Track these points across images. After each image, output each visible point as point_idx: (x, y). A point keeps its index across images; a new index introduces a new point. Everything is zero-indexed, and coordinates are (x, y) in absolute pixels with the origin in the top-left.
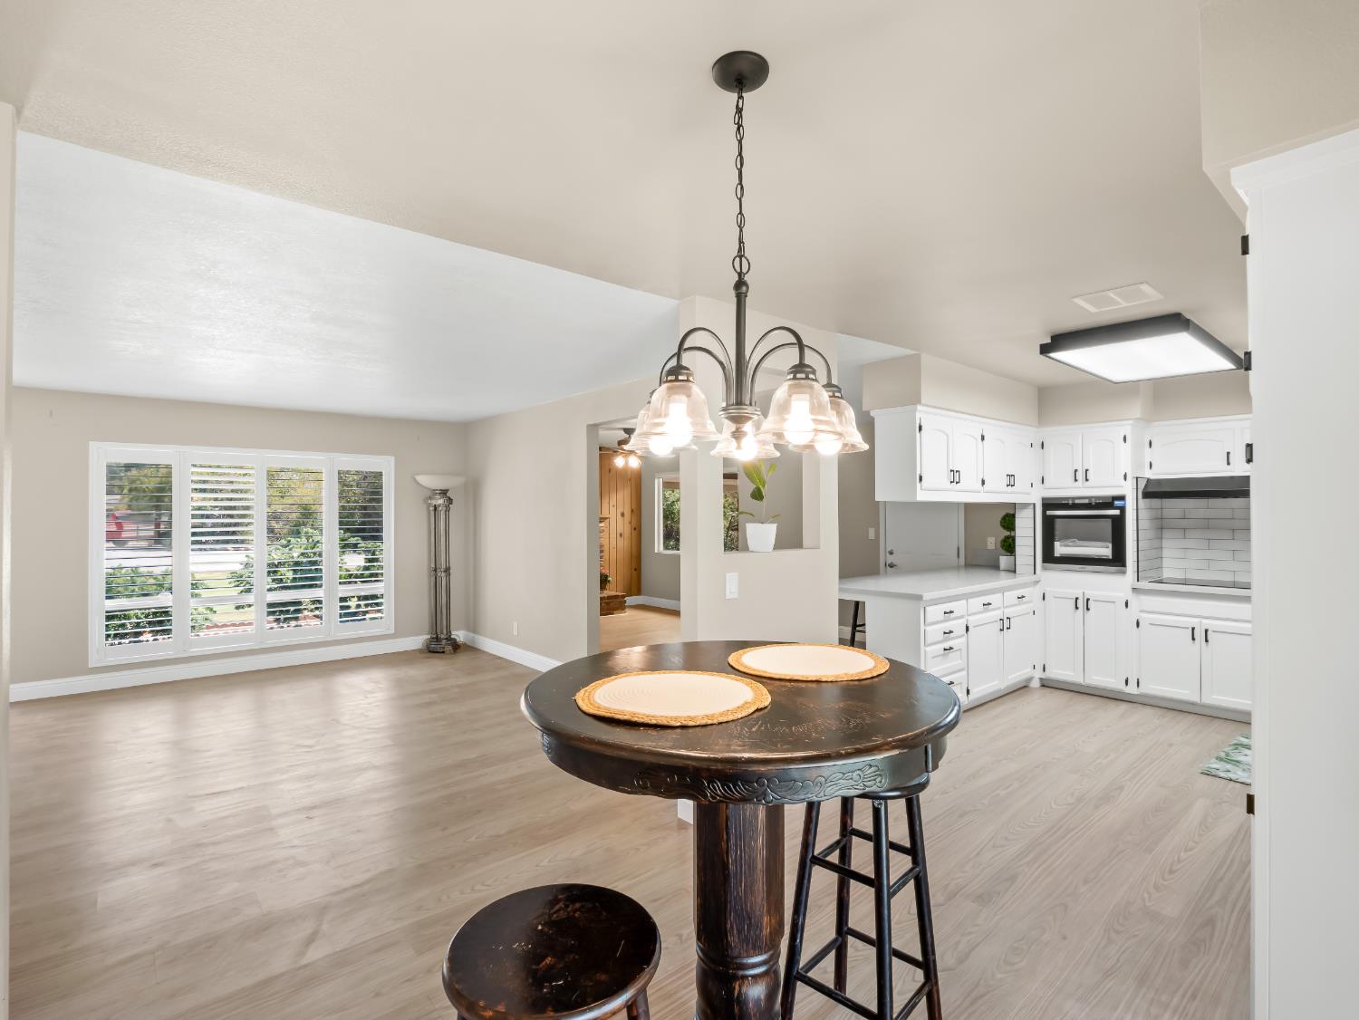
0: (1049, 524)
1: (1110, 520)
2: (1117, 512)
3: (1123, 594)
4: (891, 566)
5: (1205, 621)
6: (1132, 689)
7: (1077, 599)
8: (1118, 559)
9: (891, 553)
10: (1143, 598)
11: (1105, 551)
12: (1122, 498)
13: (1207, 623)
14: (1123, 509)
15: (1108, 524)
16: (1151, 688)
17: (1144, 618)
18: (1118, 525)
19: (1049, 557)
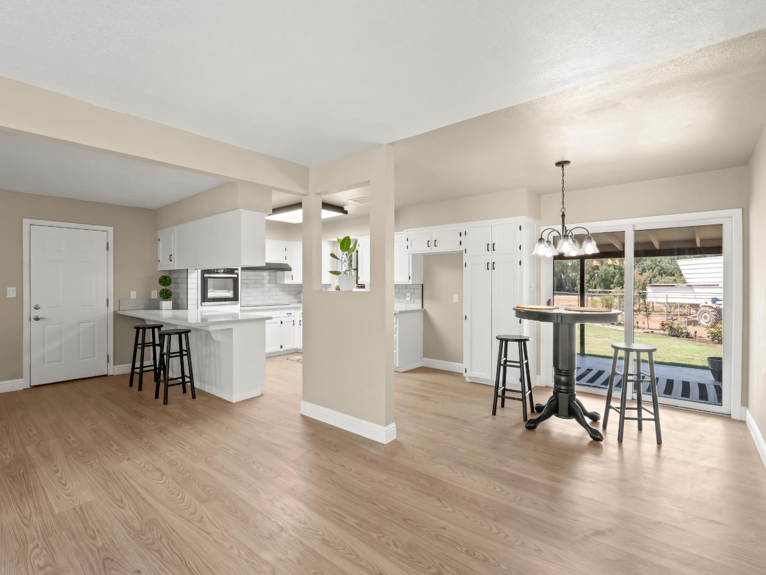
0: (204, 282)
1: (231, 280)
2: (236, 276)
4: (37, 319)
8: (235, 298)
9: (37, 308)
11: (230, 294)
12: (237, 269)
14: (238, 274)
15: (231, 281)
18: (236, 281)
19: (204, 298)
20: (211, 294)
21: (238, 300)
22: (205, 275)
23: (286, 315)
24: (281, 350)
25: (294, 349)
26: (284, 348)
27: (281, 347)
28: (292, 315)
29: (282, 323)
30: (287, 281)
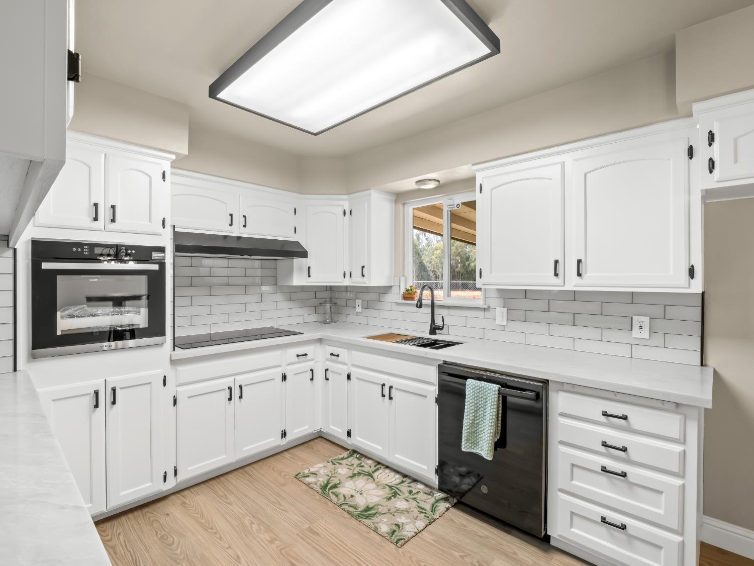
1: (144, 278)
2: (156, 267)
3: (160, 371)
5: (238, 378)
6: (171, 484)
7: (97, 393)
8: (156, 327)
10: (182, 369)
12: (162, 250)
13: (241, 379)
14: (162, 264)
15: (142, 282)
16: (191, 471)
17: (183, 392)
18: (156, 281)
20: (64, 324)
21: (163, 334)
22: (46, 266)
23: (296, 359)
24: (284, 442)
25: (312, 434)
26: (289, 437)
27: (284, 434)
28: (308, 357)
29: (284, 378)
30: (298, 280)
